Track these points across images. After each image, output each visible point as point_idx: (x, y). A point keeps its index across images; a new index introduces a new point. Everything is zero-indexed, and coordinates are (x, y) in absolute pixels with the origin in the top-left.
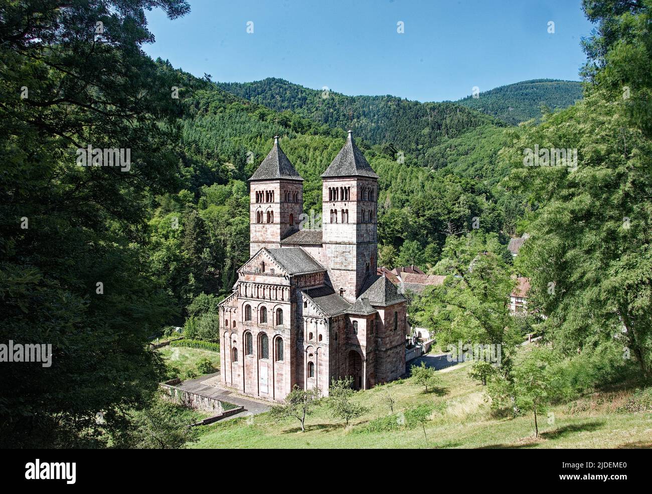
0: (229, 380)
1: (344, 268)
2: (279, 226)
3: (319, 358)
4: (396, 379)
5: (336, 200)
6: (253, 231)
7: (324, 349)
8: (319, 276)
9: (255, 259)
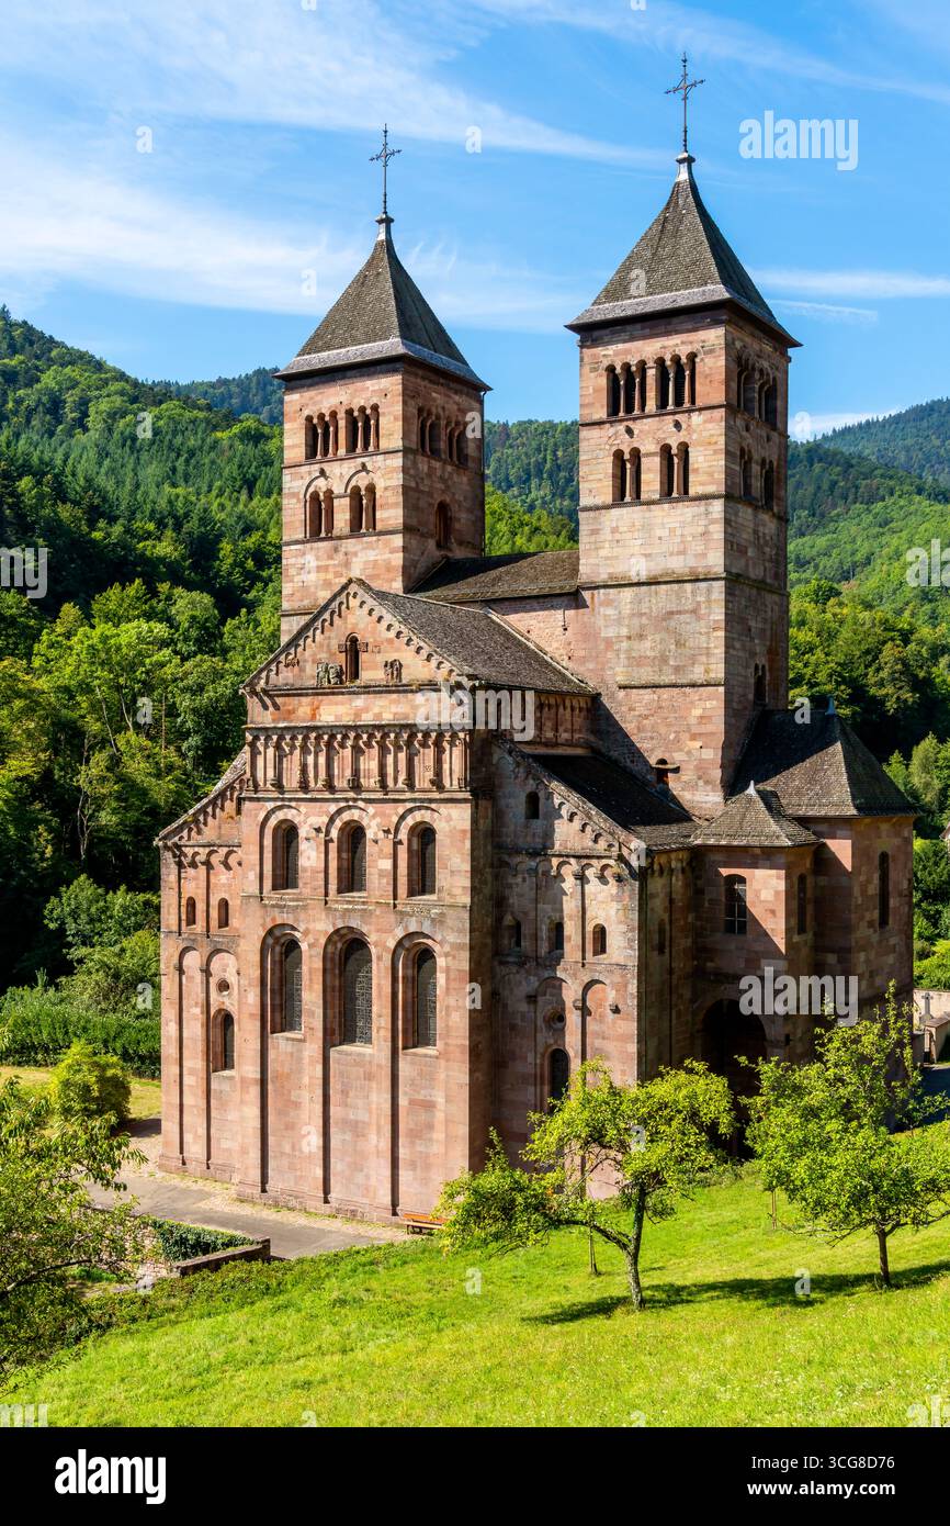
0: (195, 1149)
1: (672, 679)
2: (398, 540)
3: (591, 1026)
5: (636, 412)
6: (292, 571)
7: (614, 985)
8: (569, 710)
9: (318, 632)
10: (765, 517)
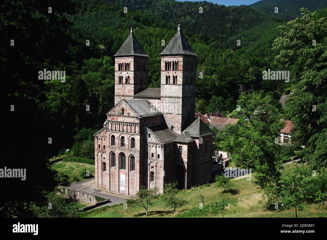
0: (100, 183)
2: (133, 86)
3: (157, 169)
4: (206, 183)
5: (170, 69)
6: (116, 89)
7: (160, 163)
8: (158, 118)
9: (118, 107)
10: (191, 86)
